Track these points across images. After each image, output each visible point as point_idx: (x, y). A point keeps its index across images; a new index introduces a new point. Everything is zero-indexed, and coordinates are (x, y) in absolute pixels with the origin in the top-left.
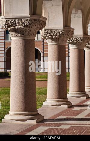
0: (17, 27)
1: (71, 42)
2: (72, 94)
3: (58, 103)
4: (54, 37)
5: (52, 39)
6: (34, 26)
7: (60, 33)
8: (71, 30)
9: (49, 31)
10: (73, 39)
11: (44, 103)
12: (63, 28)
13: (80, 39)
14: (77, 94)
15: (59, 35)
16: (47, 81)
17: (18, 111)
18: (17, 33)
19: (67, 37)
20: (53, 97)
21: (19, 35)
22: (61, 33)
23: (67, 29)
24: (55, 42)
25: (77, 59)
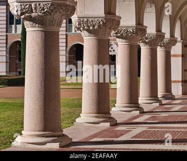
0: (33, 15)
1: (119, 35)
2: (119, 107)
3: (97, 120)
4: (91, 28)
5: (88, 31)
6: (58, 12)
7: (99, 22)
8: (116, 18)
9: (85, 20)
10: (122, 31)
11: (78, 120)
12: (104, 15)
13: (132, 31)
14: (127, 107)
15: (99, 26)
16: (82, 89)
17: (34, 131)
18: (34, 22)
19: (110, 28)
20: (90, 112)
21: (37, 25)
22: (101, 23)
23: (110, 17)
24: (93, 35)
25: (127, 59)
